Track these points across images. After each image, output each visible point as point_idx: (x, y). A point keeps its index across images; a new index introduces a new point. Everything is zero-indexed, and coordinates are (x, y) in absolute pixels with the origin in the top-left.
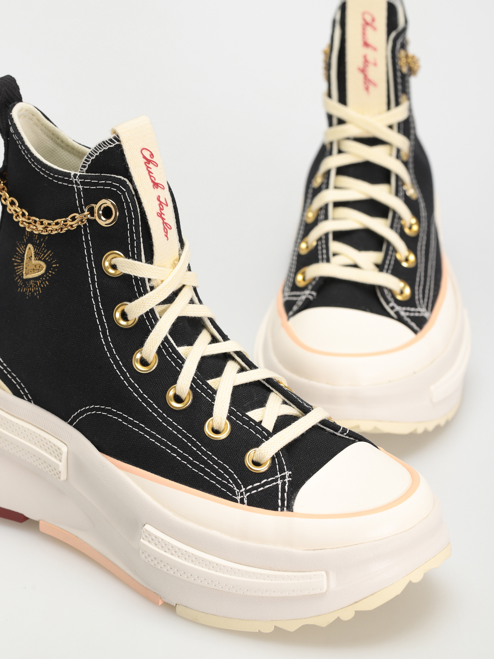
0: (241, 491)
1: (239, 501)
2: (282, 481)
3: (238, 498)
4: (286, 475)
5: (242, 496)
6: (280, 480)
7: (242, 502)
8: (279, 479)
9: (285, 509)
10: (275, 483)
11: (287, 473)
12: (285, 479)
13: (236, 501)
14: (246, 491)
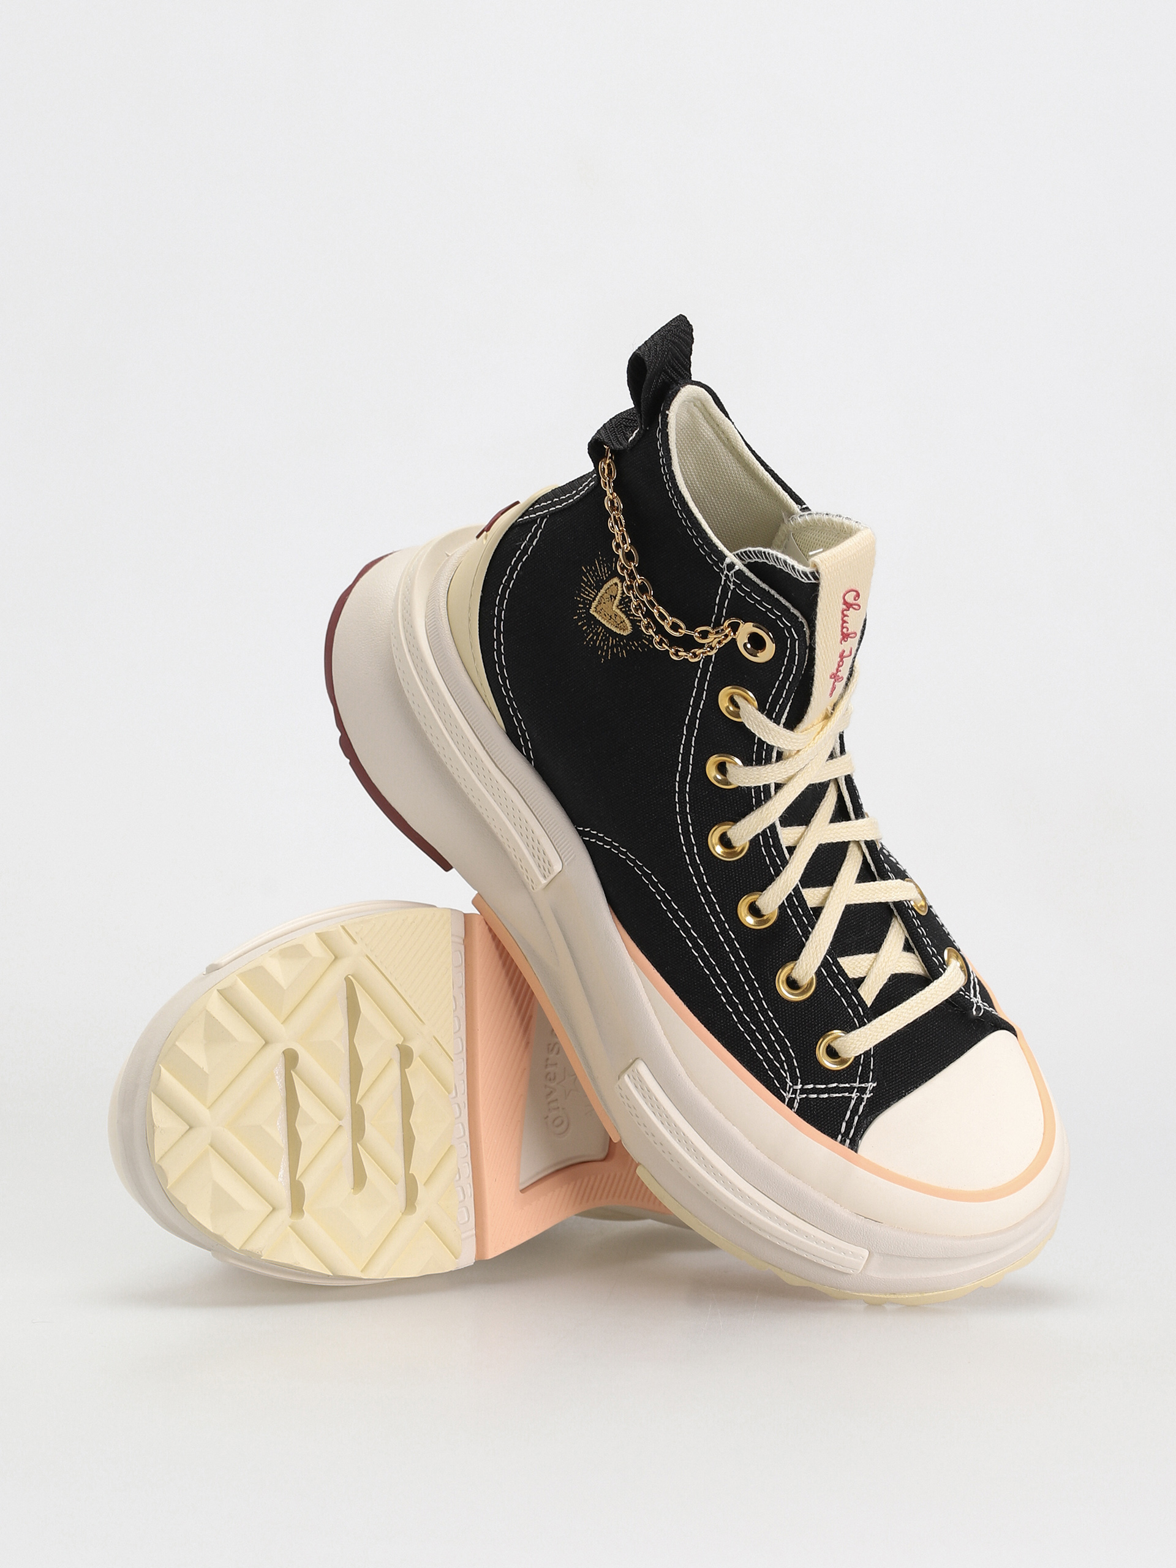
0: (795, 1087)
1: (787, 1100)
2: (858, 1094)
3: (788, 1096)
4: (867, 1087)
5: (794, 1096)
6: (857, 1092)
7: (790, 1105)
8: (856, 1090)
9: (848, 1141)
10: (847, 1094)
11: (871, 1085)
12: (863, 1095)
13: (782, 1099)
14: (803, 1091)
